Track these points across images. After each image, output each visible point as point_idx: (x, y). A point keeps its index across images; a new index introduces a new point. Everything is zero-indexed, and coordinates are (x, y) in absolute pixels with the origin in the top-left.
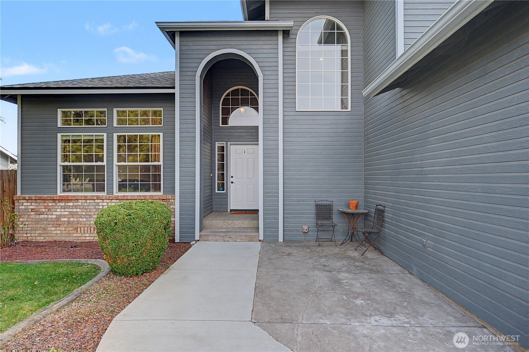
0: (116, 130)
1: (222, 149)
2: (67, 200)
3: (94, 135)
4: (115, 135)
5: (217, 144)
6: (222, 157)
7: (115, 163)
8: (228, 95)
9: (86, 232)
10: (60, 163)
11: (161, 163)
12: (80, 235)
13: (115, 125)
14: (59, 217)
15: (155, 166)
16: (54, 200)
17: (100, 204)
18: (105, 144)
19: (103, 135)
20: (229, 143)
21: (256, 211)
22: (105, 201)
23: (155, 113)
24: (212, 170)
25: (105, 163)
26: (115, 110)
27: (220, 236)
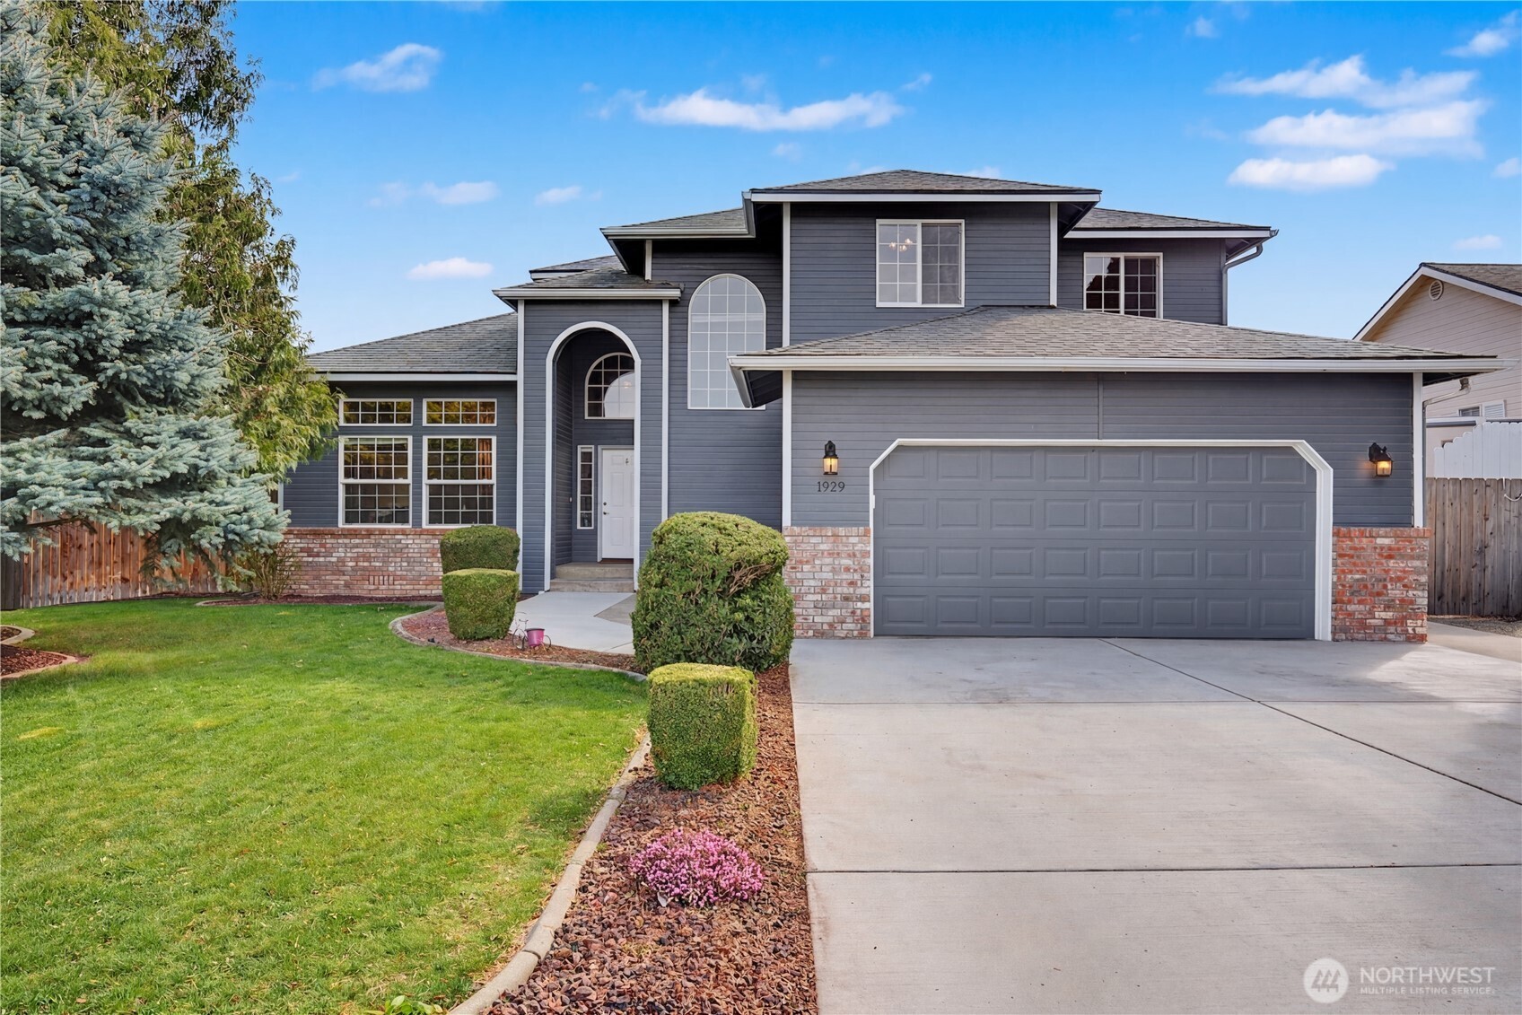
0: (428, 431)
1: (587, 456)
2: (355, 534)
3: (393, 439)
4: (425, 439)
5: (580, 449)
6: (587, 471)
7: (425, 480)
8: (599, 366)
9: (381, 582)
10: (342, 479)
11: (494, 481)
12: (373, 587)
13: (425, 423)
14: (342, 561)
15: (484, 486)
16: (333, 535)
17: (403, 542)
18: (410, 452)
19: (407, 439)
20: (600, 447)
21: (631, 561)
22: (409, 537)
23: (484, 405)
24: (572, 493)
25: (409, 481)
26: (425, 402)
27: (579, 584)
